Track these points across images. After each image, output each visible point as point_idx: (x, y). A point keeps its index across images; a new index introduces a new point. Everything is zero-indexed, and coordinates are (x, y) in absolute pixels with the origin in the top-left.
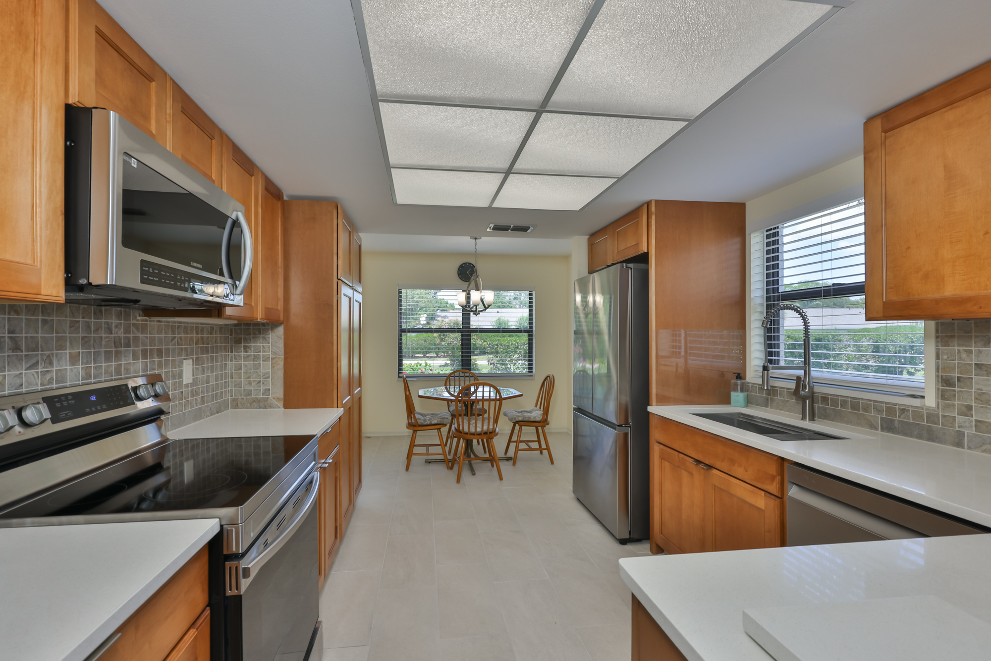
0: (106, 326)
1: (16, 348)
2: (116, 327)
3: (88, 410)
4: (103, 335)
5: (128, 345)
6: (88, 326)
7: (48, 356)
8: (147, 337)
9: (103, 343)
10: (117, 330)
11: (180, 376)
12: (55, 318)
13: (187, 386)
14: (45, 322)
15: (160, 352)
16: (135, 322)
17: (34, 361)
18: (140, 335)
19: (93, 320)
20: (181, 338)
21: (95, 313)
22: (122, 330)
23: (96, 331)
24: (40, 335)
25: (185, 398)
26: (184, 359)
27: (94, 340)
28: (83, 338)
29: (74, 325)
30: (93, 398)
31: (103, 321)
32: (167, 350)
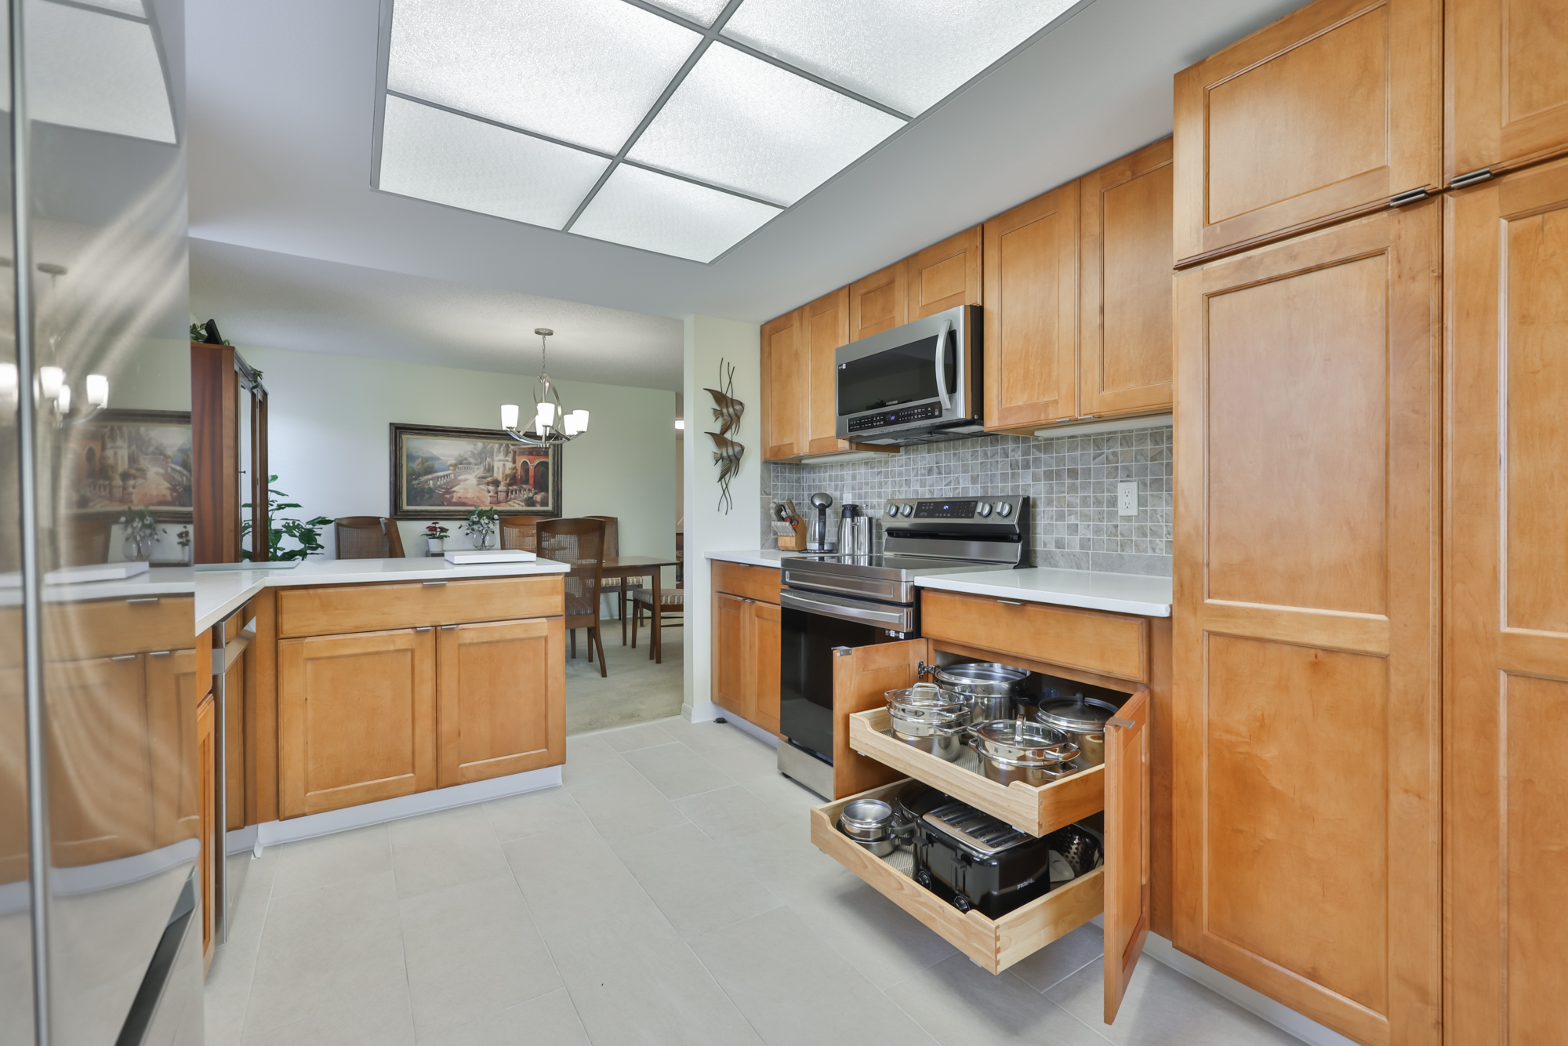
0: (1002, 451)
1: (940, 473)
2: (1013, 450)
3: (937, 515)
4: (999, 460)
5: (1027, 466)
6: (986, 454)
7: (957, 478)
8: (1052, 457)
9: (999, 466)
10: (1013, 453)
11: (1113, 502)
12: (961, 451)
13: (1128, 518)
14: (954, 454)
15: (1073, 473)
16: (1036, 443)
17: (949, 481)
18: (1042, 456)
19: (989, 448)
20: (1115, 454)
21: (991, 442)
22: (1020, 453)
23: (993, 456)
24: (952, 464)
25: (1122, 535)
26: (1121, 481)
27: (991, 465)
28: (981, 463)
29: (974, 455)
30: (946, 507)
31: (999, 447)
32: (1087, 472)
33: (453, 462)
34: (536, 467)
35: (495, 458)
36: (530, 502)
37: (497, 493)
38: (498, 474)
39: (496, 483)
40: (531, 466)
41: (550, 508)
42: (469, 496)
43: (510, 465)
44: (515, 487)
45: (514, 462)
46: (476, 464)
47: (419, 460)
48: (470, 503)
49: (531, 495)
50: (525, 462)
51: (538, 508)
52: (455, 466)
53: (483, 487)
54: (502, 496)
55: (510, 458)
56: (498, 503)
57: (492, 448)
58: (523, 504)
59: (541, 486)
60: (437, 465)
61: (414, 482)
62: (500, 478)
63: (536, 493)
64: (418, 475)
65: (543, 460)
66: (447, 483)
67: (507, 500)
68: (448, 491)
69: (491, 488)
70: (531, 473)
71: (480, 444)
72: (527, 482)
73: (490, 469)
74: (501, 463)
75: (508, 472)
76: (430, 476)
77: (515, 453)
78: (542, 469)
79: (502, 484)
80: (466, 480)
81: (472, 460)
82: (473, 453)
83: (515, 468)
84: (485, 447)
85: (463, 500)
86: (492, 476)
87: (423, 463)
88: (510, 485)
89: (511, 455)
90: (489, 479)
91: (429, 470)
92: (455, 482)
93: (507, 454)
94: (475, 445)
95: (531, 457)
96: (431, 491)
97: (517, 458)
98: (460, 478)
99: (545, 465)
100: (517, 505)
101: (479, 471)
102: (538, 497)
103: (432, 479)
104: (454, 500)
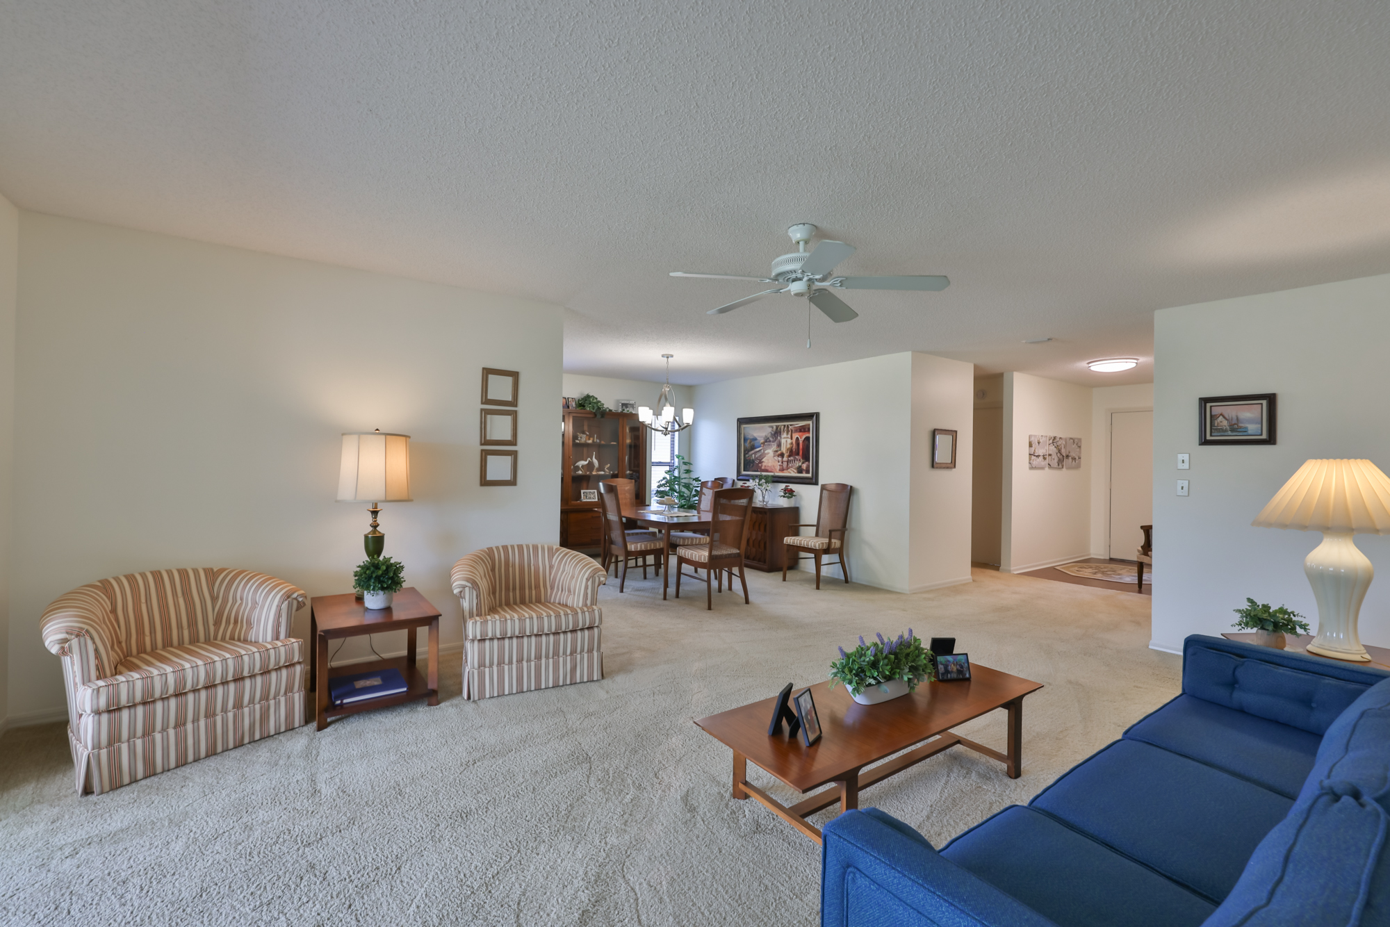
33: (762, 441)
34: (803, 441)
35: (783, 436)
36: (800, 470)
37: (782, 463)
38: (784, 449)
39: (782, 455)
40: (801, 441)
41: (810, 475)
42: (770, 465)
43: (789, 441)
44: (792, 458)
45: (792, 439)
46: (773, 442)
47: (749, 441)
48: (770, 470)
49: (800, 464)
50: (797, 438)
51: (804, 475)
52: (763, 443)
53: (776, 458)
54: (785, 464)
55: (789, 436)
56: (782, 470)
57: (780, 429)
58: (796, 471)
59: (806, 458)
60: (756, 443)
61: (747, 456)
62: (784, 452)
63: (803, 463)
64: (749, 451)
65: (807, 435)
66: (760, 455)
67: (788, 468)
68: (761, 462)
69: (780, 459)
70: (801, 446)
71: (774, 424)
72: (798, 454)
73: (779, 445)
74: (785, 440)
75: (789, 446)
76: (753, 452)
77: (792, 431)
78: (807, 442)
79: (785, 456)
80: (768, 453)
81: (771, 439)
82: (772, 434)
83: (792, 443)
84: (777, 427)
85: (767, 468)
86: (780, 450)
87: (750, 443)
88: (789, 456)
89: (790, 433)
90: (779, 452)
91: (753, 448)
92: (763, 455)
93: (787, 434)
94: (772, 427)
95: (801, 433)
96: (753, 461)
97: (793, 435)
98: (766, 452)
99: (808, 439)
100: (792, 473)
101: (774, 447)
102: (804, 466)
103: (753, 453)
104: (763, 468)
